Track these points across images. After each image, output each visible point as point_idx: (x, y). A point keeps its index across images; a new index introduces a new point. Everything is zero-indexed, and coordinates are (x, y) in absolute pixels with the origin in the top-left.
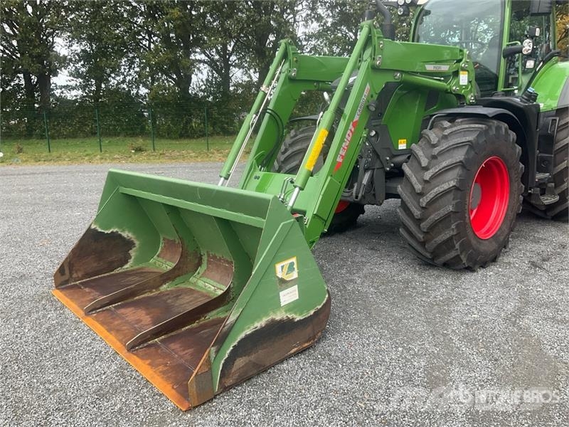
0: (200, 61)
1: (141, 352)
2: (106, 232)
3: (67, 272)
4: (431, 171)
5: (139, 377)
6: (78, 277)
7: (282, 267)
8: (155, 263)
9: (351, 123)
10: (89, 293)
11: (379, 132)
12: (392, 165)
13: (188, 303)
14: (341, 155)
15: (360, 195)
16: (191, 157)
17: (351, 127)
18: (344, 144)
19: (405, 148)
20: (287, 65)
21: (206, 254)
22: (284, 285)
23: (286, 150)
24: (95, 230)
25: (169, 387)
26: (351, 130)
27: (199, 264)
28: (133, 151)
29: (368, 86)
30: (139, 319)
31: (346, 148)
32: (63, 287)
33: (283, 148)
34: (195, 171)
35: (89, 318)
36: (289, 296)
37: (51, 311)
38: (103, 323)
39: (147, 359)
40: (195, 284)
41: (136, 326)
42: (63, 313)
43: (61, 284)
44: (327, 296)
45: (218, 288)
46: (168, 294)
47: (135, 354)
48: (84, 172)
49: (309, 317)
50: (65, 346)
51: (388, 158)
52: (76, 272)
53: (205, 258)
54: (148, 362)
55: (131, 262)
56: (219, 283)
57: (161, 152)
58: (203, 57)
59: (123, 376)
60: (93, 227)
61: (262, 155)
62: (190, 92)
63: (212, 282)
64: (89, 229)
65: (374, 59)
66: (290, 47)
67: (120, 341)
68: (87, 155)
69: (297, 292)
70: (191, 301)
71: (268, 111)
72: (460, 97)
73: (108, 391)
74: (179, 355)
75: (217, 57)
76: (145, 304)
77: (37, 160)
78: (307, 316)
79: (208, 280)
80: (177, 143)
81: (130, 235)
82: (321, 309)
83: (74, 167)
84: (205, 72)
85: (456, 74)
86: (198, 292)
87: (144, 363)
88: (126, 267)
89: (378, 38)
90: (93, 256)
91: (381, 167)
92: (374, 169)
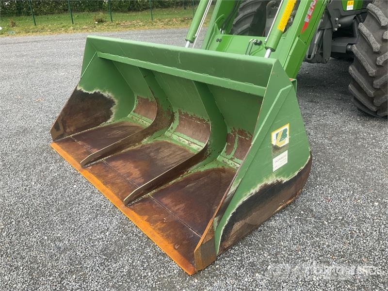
1: (138, 206)
2: (90, 93)
3: (61, 128)
5: (139, 233)
6: (71, 131)
7: (277, 135)
8: (132, 117)
10: (82, 146)
12: (340, 25)
13: (168, 156)
14: (309, 15)
16: (140, 26)
21: (178, 112)
22: (277, 152)
24: (80, 91)
25: (170, 247)
27: (172, 120)
28: (96, 21)
30: (129, 173)
32: (59, 140)
34: (146, 37)
35: (85, 171)
36: (280, 161)
37: (52, 163)
38: (99, 176)
39: (145, 215)
40: (170, 138)
41: (128, 179)
42: (63, 166)
43: (58, 138)
44: (309, 157)
45: (192, 143)
46: (149, 148)
47: (133, 210)
48: (63, 40)
49: (294, 178)
50: (68, 199)
51: (337, 19)
52: (69, 127)
53: (177, 115)
54: (146, 217)
55: (113, 117)
56: (192, 137)
57: (117, 22)
59: (125, 232)
60: (79, 88)
63: (185, 136)
64: (76, 91)
67: (117, 194)
68: (63, 27)
69: (287, 157)
70: (170, 155)
73: (114, 250)
74: (173, 211)
76: (131, 157)
77: (27, 32)
78: (292, 177)
79: (182, 135)
81: (110, 94)
82: (303, 169)
83: (55, 36)
86: (175, 145)
87: (143, 219)
88: (108, 121)
90: (82, 114)
91: (331, 27)
92: (324, 30)
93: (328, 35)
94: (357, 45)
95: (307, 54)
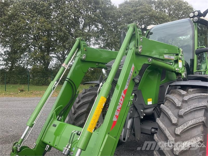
0: (54, 57)
4: (180, 127)
9: (123, 91)
11: (137, 94)
12: (145, 114)
14: (116, 116)
15: (126, 138)
17: (123, 94)
18: (118, 107)
19: (151, 104)
20: (79, 53)
23: (79, 101)
26: (123, 96)
28: (19, 91)
29: (133, 66)
31: (119, 109)
33: (77, 99)
51: (142, 111)
57: (31, 92)
58: (55, 55)
61: (61, 108)
62: (49, 68)
65: (137, 48)
66: (82, 42)
71: (66, 79)
72: (178, 74)
75: (60, 56)
80: (41, 87)
84: (55, 61)
85: (176, 62)
89: (140, 34)
91: (138, 116)
92: (134, 118)
93: (137, 122)
94: (157, 134)
95: (123, 137)
